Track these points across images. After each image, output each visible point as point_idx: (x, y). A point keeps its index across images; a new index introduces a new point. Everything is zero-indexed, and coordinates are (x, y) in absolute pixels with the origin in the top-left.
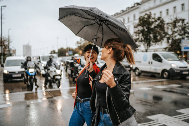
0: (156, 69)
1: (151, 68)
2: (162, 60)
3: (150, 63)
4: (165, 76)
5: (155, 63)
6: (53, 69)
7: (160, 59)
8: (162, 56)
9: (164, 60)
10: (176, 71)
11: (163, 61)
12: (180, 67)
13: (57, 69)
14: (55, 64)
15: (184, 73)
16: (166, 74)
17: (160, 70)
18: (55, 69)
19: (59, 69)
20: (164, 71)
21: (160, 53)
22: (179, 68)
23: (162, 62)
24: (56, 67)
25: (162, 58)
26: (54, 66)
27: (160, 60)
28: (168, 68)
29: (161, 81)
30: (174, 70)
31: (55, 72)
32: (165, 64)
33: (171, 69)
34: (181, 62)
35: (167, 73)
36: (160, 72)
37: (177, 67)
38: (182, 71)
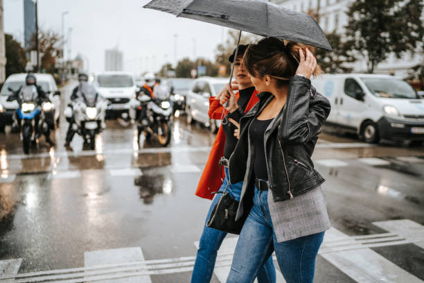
0: (349, 118)
1: (339, 114)
2: (364, 95)
3: (339, 101)
4: (368, 136)
5: (350, 101)
6: (79, 105)
7: (359, 91)
8: (366, 85)
9: (369, 96)
10: (393, 125)
11: (366, 98)
12: (407, 116)
13: (88, 106)
14: (83, 95)
15: (415, 130)
16: (369, 131)
17: (358, 119)
18: (83, 105)
19: (94, 106)
20: (367, 123)
21: (362, 79)
22: (402, 118)
23: (363, 100)
24: (86, 101)
25: (366, 90)
26: (82, 98)
27: (360, 97)
28: (376, 117)
29: (361, 149)
30: (390, 121)
31: (84, 112)
32: (370, 106)
33: (383, 119)
34: (412, 102)
35: (372, 129)
36: (357, 124)
37: (399, 115)
38: (409, 126)
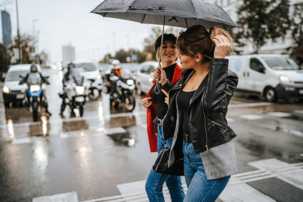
0: (254, 86)
1: (246, 83)
2: (264, 69)
3: (246, 74)
4: (269, 97)
5: (254, 74)
6: (71, 85)
7: (260, 67)
8: (266, 62)
9: (268, 69)
10: (287, 89)
11: (266, 71)
12: (296, 83)
13: (77, 85)
14: (74, 78)
15: (302, 92)
16: (270, 94)
17: (261, 86)
18: (74, 85)
19: (82, 85)
20: (268, 88)
21: (262, 58)
22: (293, 84)
23: (264, 73)
24: (76, 82)
25: (265, 65)
26: (73, 80)
27: (262, 70)
28: (274, 84)
29: (264, 107)
30: (284, 86)
31: (75, 90)
32: (269, 76)
33: (280, 85)
34: (298, 72)
35: (272, 92)
36: (261, 90)
37: (291, 82)
38: (298, 89)
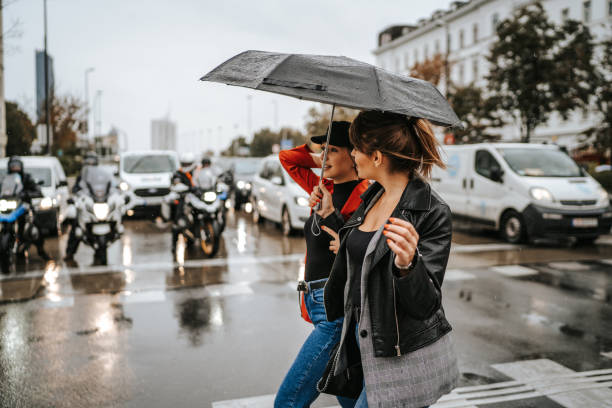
0: (483, 208)
1: (468, 202)
2: (502, 173)
3: (468, 184)
4: (510, 233)
5: (483, 183)
6: (83, 200)
7: (494, 168)
8: (506, 159)
9: (509, 174)
10: (545, 216)
11: (505, 178)
12: (564, 203)
13: (96, 201)
14: (89, 186)
15: (577, 223)
16: (513, 227)
17: (495, 209)
18: (89, 201)
19: (106, 201)
20: (508, 213)
21: (498, 150)
22: (559, 206)
23: (501, 181)
24: (92, 193)
25: (504, 166)
26: (87, 191)
27: (497, 176)
28: (520, 205)
29: (501, 252)
30: (540, 210)
31: (90, 210)
32: (511, 189)
33: (531, 208)
34: (572, 182)
35: (516, 222)
36: (495, 216)
37: (554, 201)
38: (570, 217)
